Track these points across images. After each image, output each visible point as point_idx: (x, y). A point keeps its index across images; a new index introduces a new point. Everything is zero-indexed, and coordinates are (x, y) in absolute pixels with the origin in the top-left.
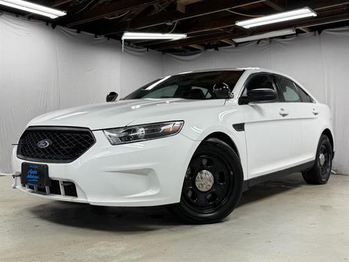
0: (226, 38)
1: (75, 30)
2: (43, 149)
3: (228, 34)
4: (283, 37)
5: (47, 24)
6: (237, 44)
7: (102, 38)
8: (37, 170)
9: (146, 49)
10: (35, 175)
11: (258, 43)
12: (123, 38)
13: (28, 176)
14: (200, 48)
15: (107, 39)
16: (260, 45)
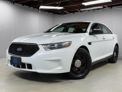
0: (77, 9)
1: (22, 5)
2: (19, 51)
3: (78, 7)
4: (98, 9)
5: (11, 2)
6: (81, 11)
7: (32, 8)
9: (48, 12)
11: (89, 11)
12: (40, 8)
14: (68, 12)
15: (33, 8)
16: (89, 12)
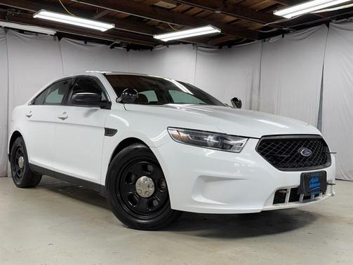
8: (318, 177)
10: (317, 182)
13: (311, 186)
